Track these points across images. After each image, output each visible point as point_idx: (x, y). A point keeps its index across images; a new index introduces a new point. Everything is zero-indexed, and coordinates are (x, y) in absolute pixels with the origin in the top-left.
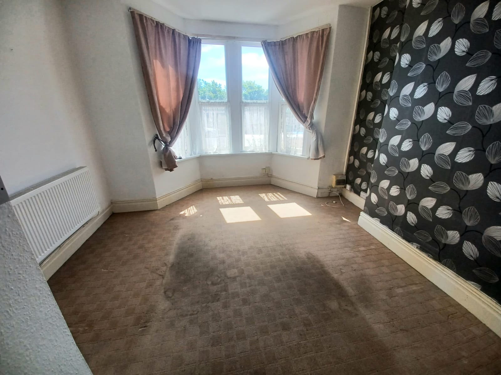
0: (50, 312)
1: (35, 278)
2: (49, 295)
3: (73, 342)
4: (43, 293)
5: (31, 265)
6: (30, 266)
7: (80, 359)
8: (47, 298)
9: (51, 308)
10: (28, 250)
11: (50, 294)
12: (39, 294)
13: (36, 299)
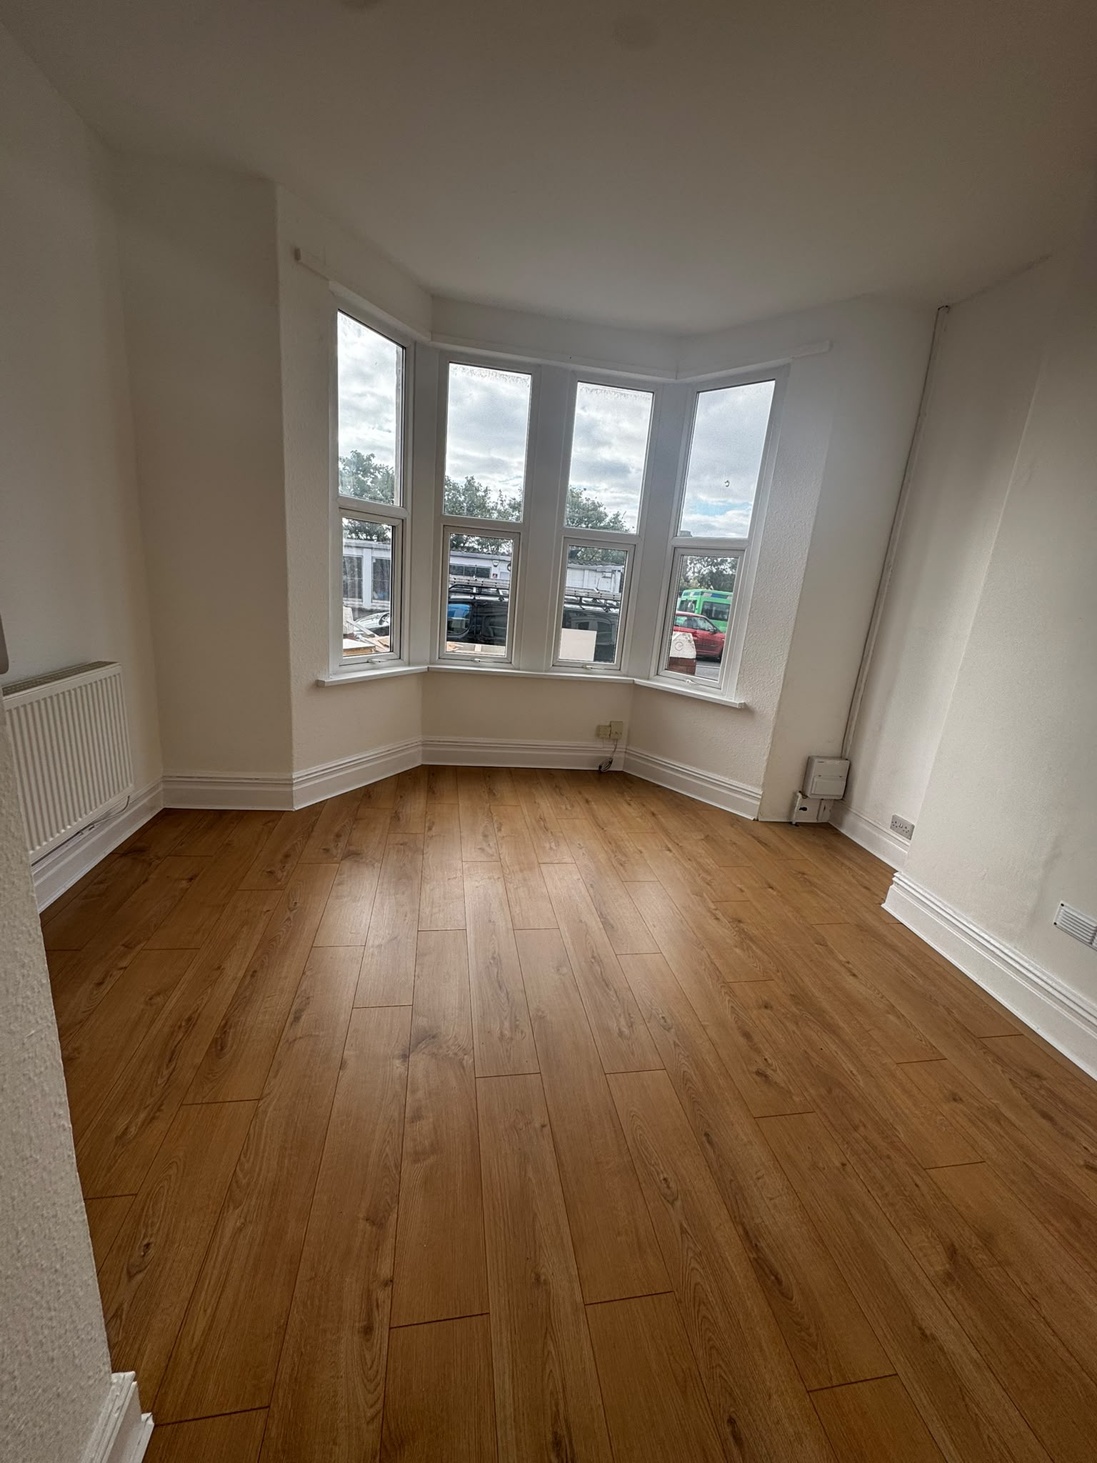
0: (34, 1040)
1: (17, 923)
2: (42, 985)
3: (70, 1153)
4: (29, 975)
5: (16, 881)
6: (13, 883)
7: (75, 1219)
8: (36, 994)
9: (39, 1027)
10: (16, 834)
11: (44, 981)
12: (19, 977)
13: (7, 991)
